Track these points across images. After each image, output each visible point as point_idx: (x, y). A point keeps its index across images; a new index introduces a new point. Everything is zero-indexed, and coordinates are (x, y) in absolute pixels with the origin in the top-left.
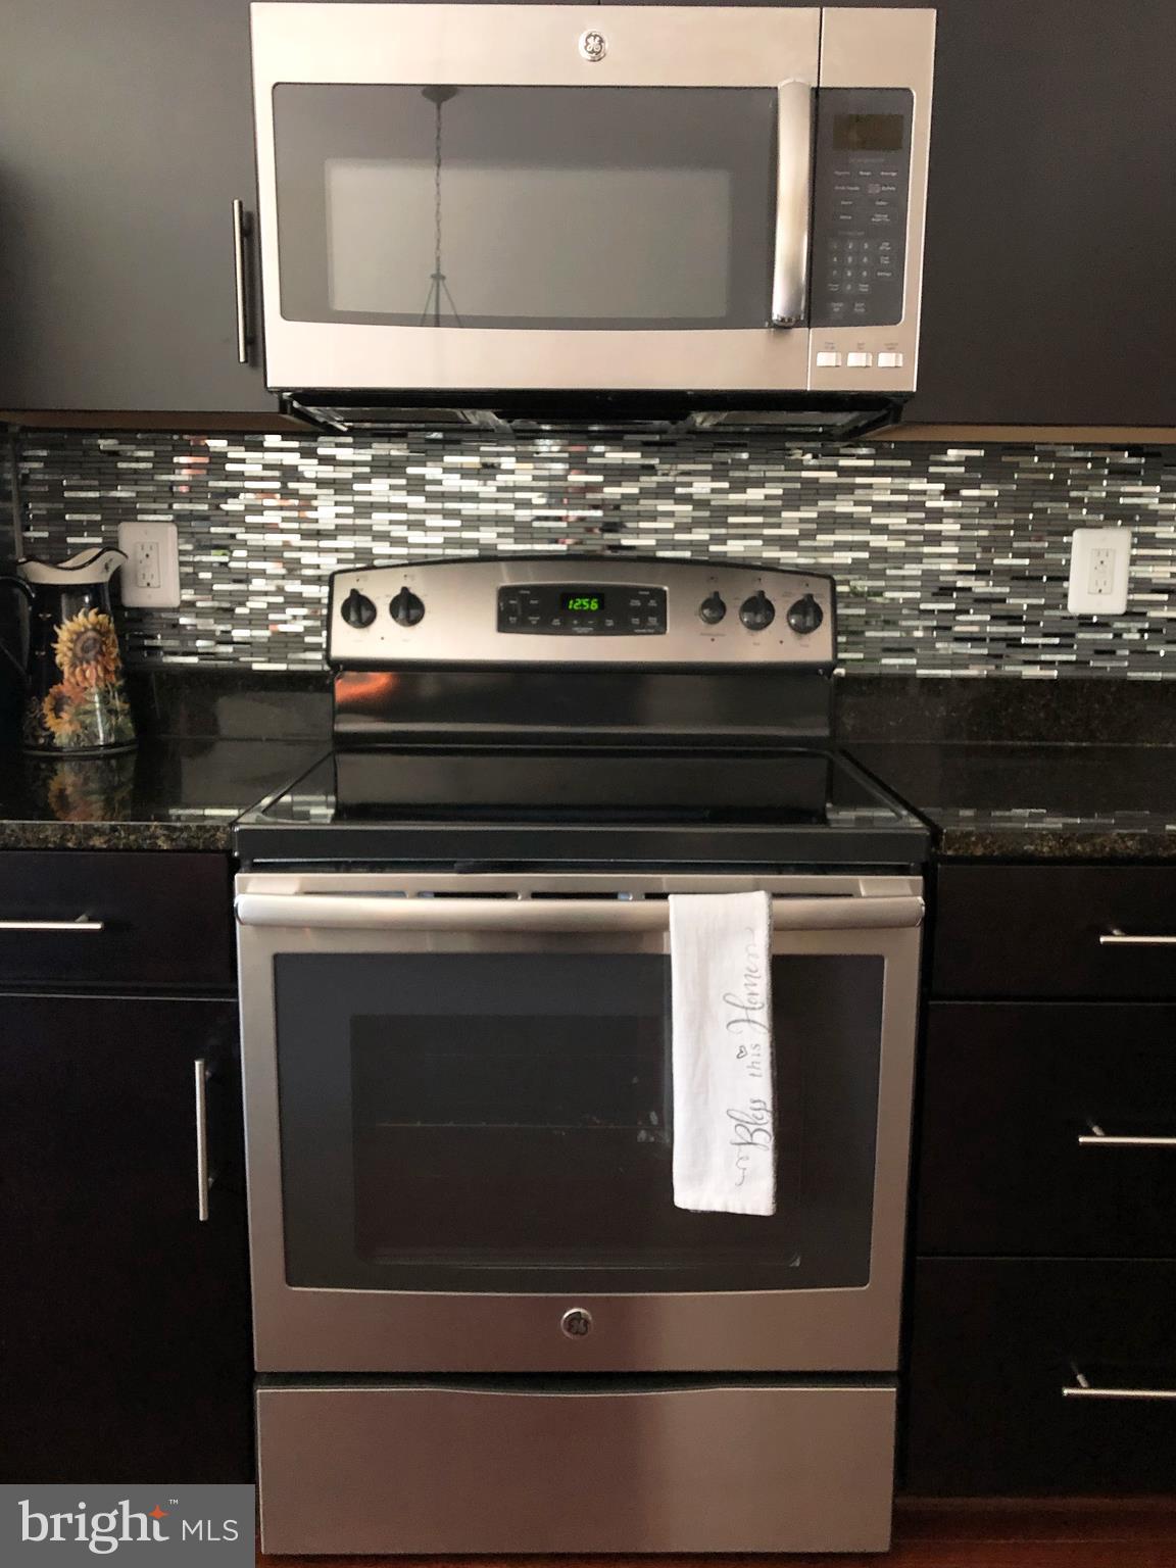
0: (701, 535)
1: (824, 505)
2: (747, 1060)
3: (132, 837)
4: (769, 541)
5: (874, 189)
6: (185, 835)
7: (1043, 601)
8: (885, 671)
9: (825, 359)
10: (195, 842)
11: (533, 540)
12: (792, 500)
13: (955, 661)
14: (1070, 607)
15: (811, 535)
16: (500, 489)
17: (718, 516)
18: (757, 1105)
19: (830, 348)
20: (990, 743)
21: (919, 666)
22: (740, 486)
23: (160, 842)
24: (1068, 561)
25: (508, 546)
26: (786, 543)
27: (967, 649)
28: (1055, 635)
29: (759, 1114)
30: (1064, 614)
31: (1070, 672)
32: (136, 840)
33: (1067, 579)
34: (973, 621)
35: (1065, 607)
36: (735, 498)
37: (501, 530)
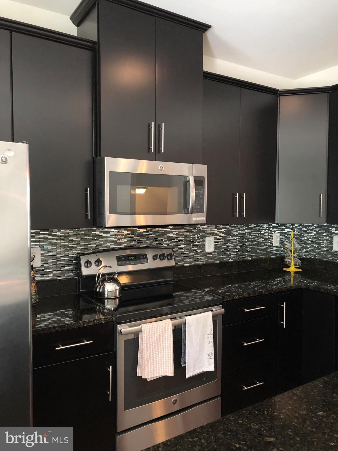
2: (210, 344)
3: (97, 322)
5: (200, 191)
6: (107, 319)
7: (202, 250)
8: (179, 265)
9: (194, 219)
10: (109, 320)
11: (117, 245)
13: (189, 262)
14: (206, 251)
16: (111, 235)
18: (212, 352)
19: (195, 217)
20: (197, 277)
21: (184, 264)
23: (102, 322)
24: (205, 243)
25: (112, 247)
27: (191, 260)
28: (204, 256)
29: (212, 353)
30: (205, 252)
32: (98, 322)
33: (205, 246)
35: (205, 251)
37: (111, 243)
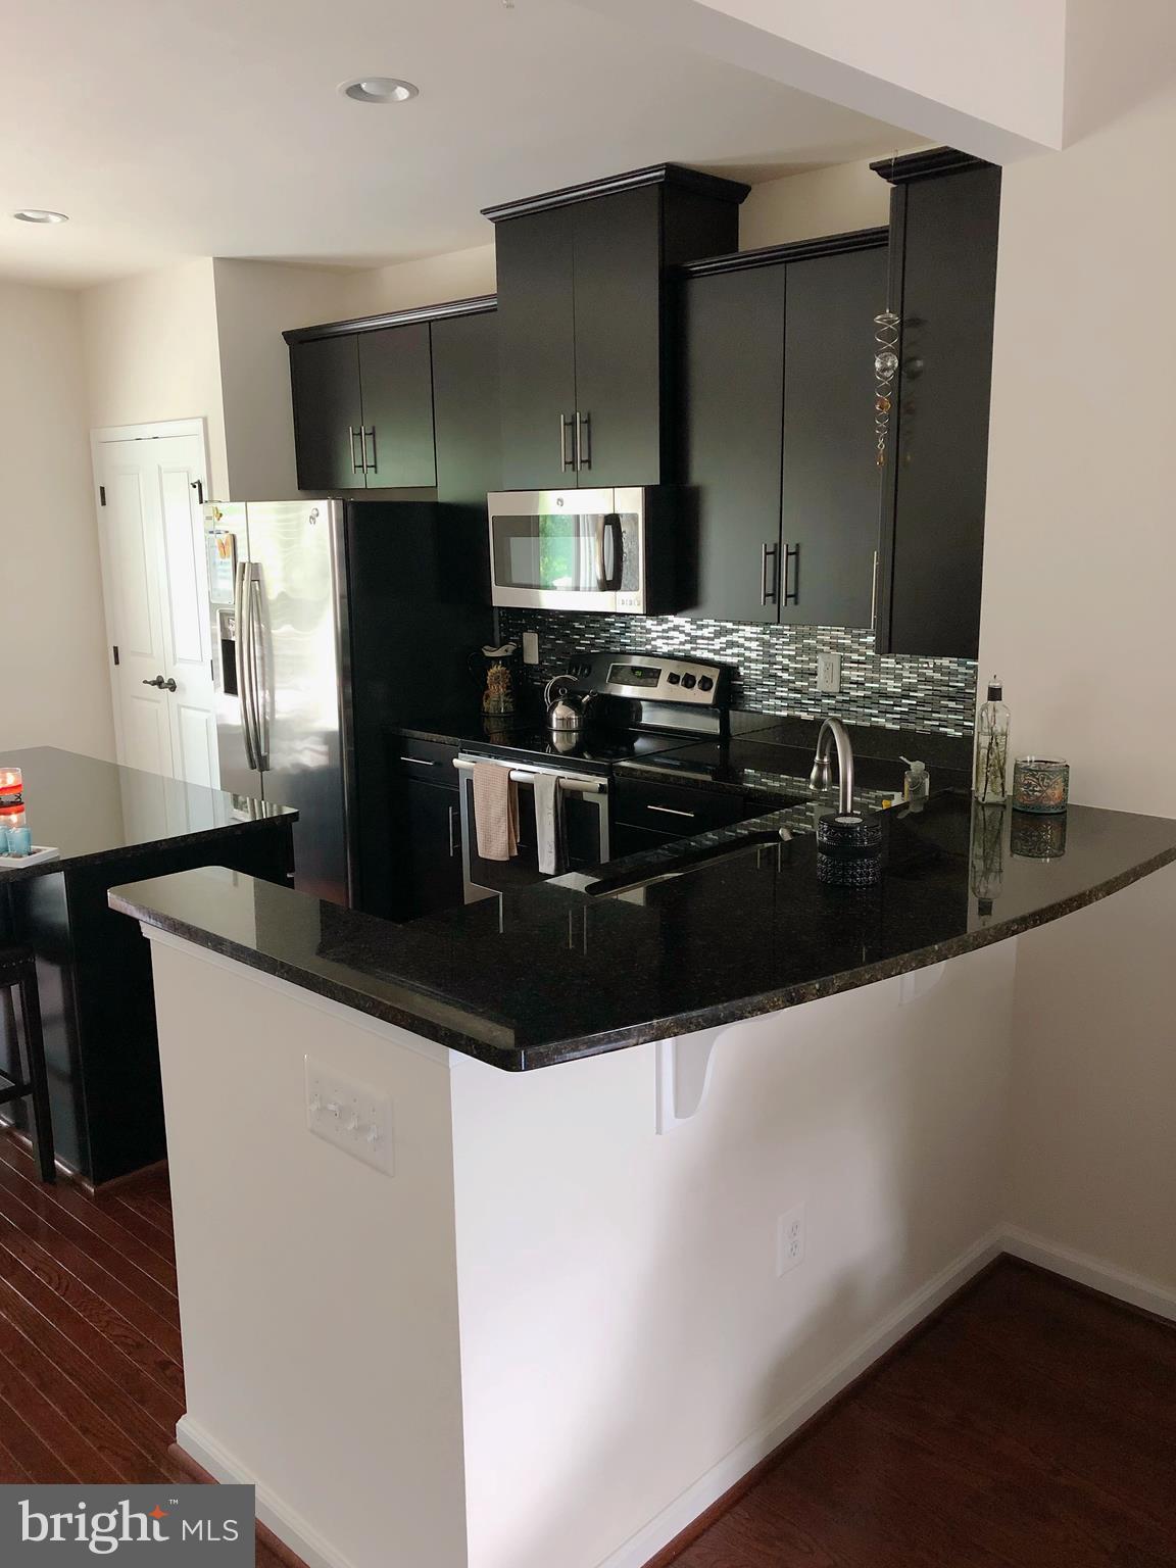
0: (688, 647)
1: (729, 638)
4: (710, 651)
7: (808, 684)
12: (718, 634)
13: (775, 708)
15: (724, 649)
17: (693, 640)
21: (763, 708)
22: (701, 627)
26: (716, 652)
27: (779, 702)
28: (813, 700)
30: (816, 691)
31: (818, 716)
33: (816, 675)
34: (782, 692)
35: (816, 688)
36: (699, 633)
